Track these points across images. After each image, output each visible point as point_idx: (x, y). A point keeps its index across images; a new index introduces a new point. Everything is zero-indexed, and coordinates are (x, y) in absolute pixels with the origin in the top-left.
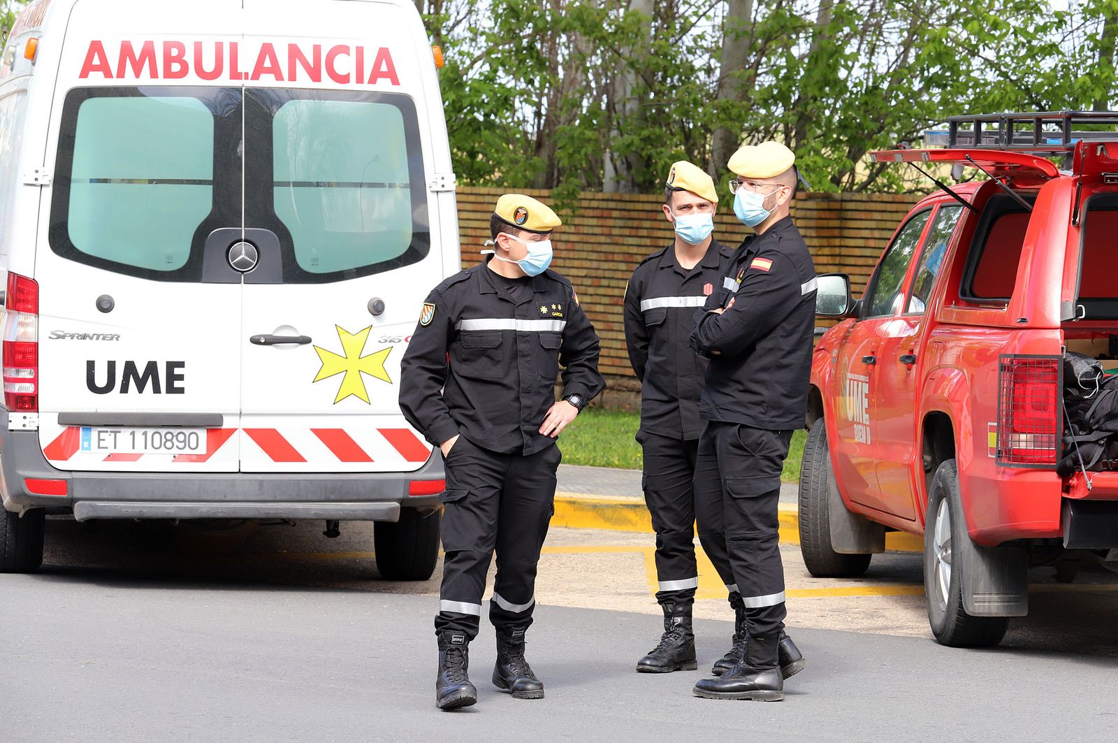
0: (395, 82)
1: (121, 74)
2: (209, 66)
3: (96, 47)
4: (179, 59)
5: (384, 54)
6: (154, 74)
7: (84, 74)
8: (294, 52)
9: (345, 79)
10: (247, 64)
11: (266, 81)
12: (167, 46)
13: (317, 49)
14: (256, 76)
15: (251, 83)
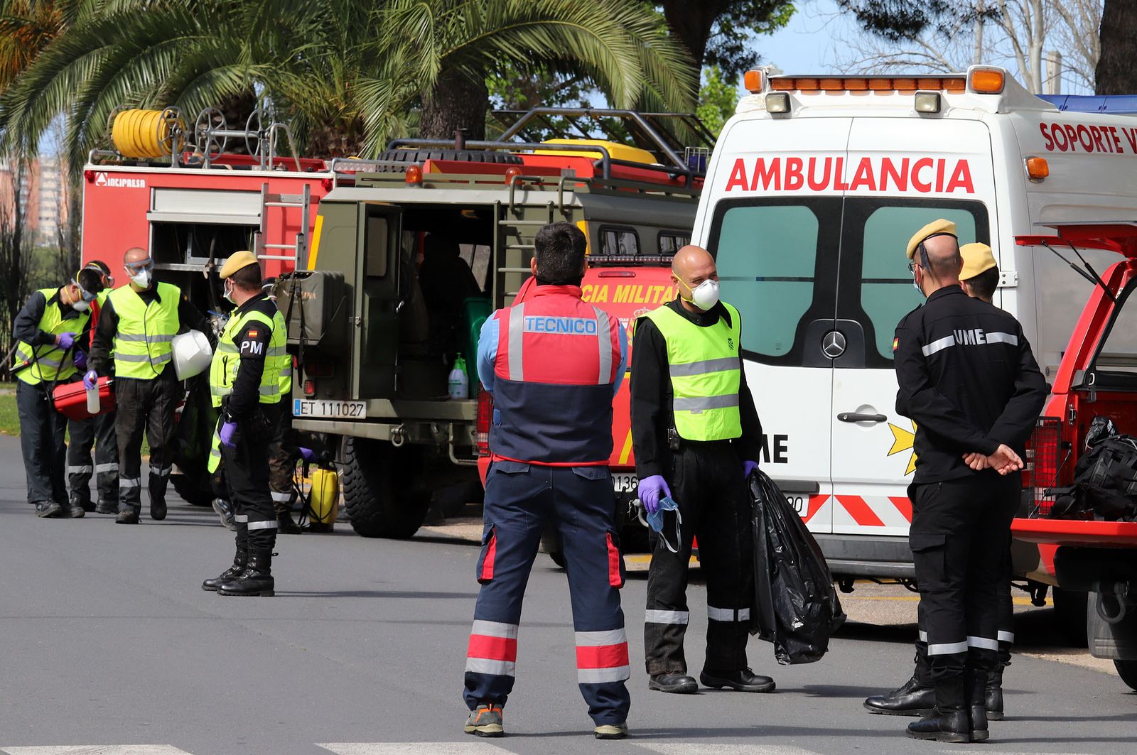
0: (970, 190)
1: (754, 187)
2: (819, 179)
3: (739, 164)
4: (797, 173)
5: (963, 166)
6: (777, 187)
7: (729, 188)
8: (887, 165)
9: (927, 188)
10: (848, 177)
11: (863, 191)
12: (790, 161)
13: (906, 162)
14: (854, 187)
15: (849, 193)
